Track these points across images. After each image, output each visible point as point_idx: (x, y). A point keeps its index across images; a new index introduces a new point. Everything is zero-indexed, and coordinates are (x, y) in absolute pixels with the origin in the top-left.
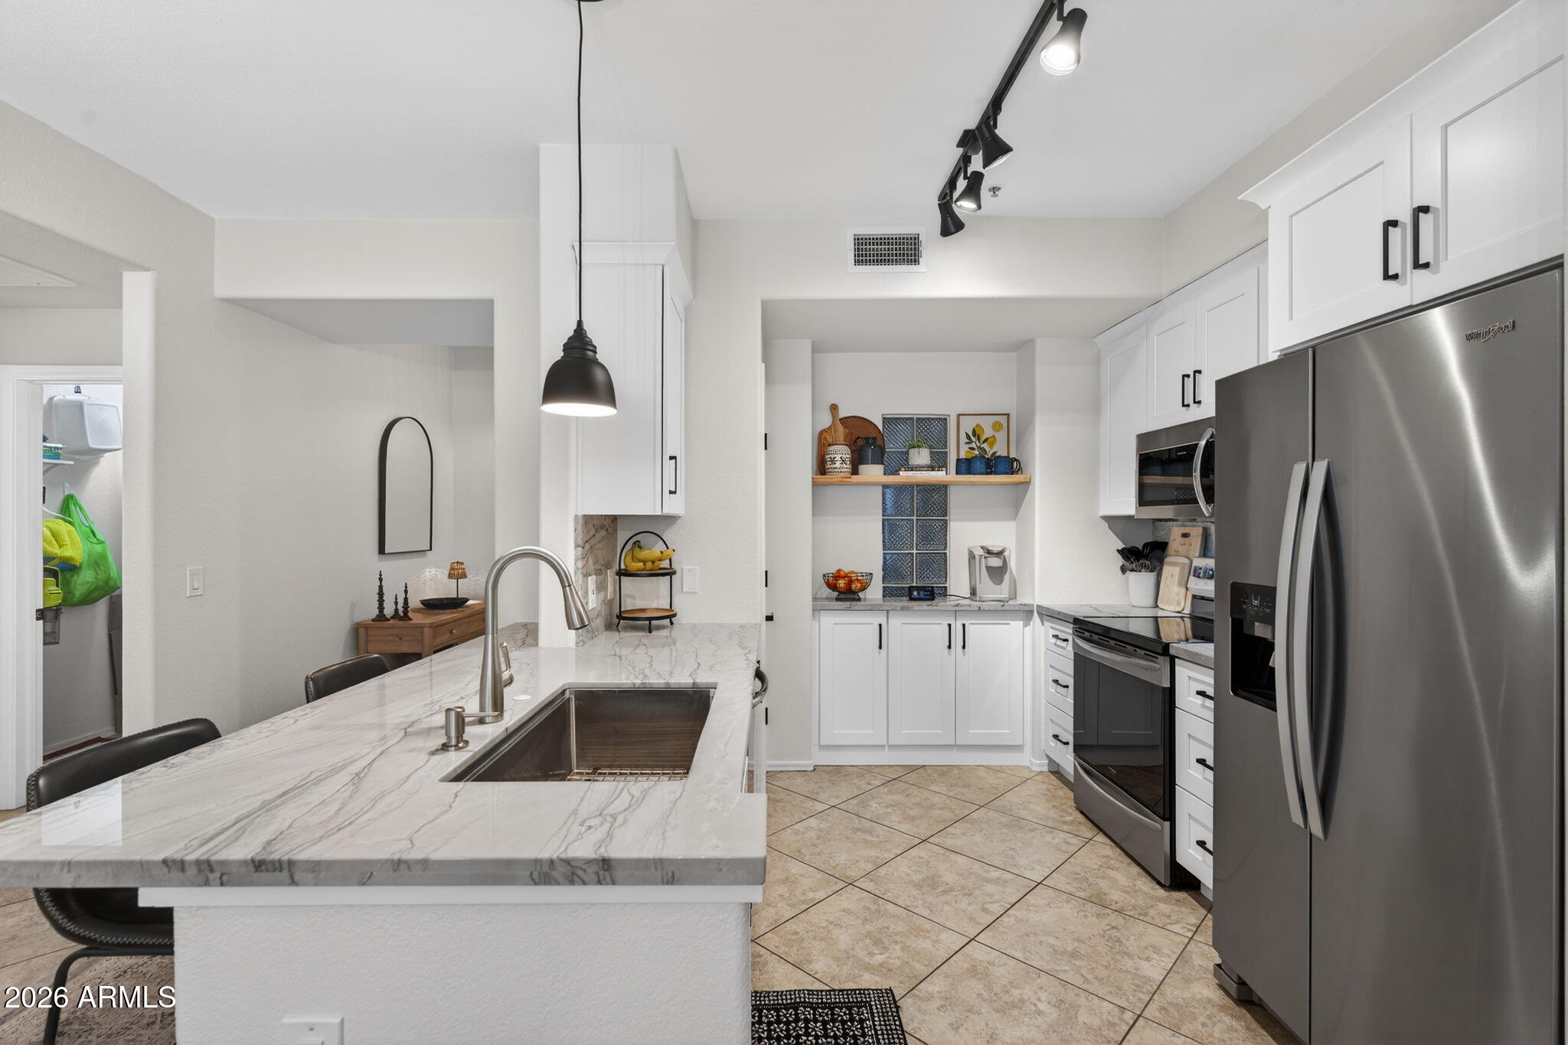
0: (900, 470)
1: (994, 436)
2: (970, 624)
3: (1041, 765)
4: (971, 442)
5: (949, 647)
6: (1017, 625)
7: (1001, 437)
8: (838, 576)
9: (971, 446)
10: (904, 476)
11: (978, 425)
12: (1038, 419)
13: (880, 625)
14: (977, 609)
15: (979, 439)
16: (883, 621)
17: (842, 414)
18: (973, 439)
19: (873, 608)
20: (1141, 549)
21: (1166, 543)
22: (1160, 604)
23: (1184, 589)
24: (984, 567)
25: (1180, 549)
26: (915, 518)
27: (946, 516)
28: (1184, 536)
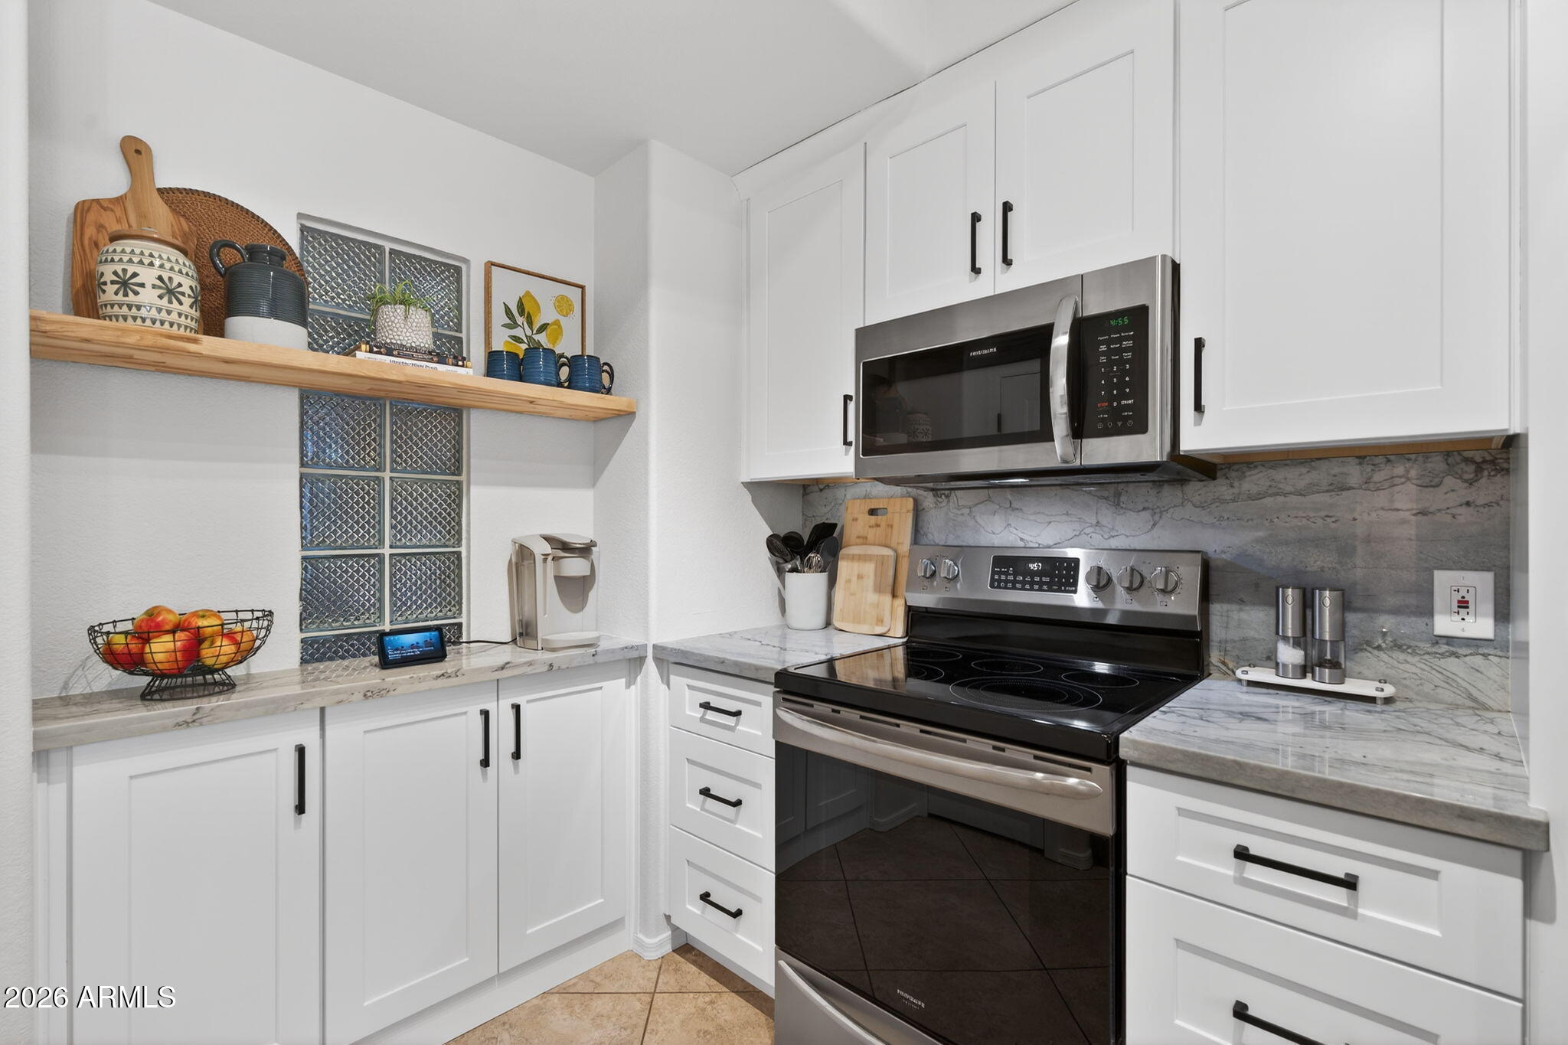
0: (358, 348)
1: (557, 323)
2: (528, 702)
3: (660, 945)
4: (513, 325)
5: (485, 763)
6: (615, 686)
7: (570, 326)
8: (148, 628)
9: (514, 332)
10: (366, 362)
11: (528, 294)
12: (656, 294)
13: (301, 751)
14: (546, 668)
15: (530, 323)
16: (309, 737)
17: (167, 177)
18: (520, 320)
19: (277, 708)
20: (806, 538)
21: (835, 526)
22: (836, 623)
23: (888, 598)
24: (551, 581)
25: (872, 534)
26: (387, 475)
27: (460, 475)
28: (873, 512)
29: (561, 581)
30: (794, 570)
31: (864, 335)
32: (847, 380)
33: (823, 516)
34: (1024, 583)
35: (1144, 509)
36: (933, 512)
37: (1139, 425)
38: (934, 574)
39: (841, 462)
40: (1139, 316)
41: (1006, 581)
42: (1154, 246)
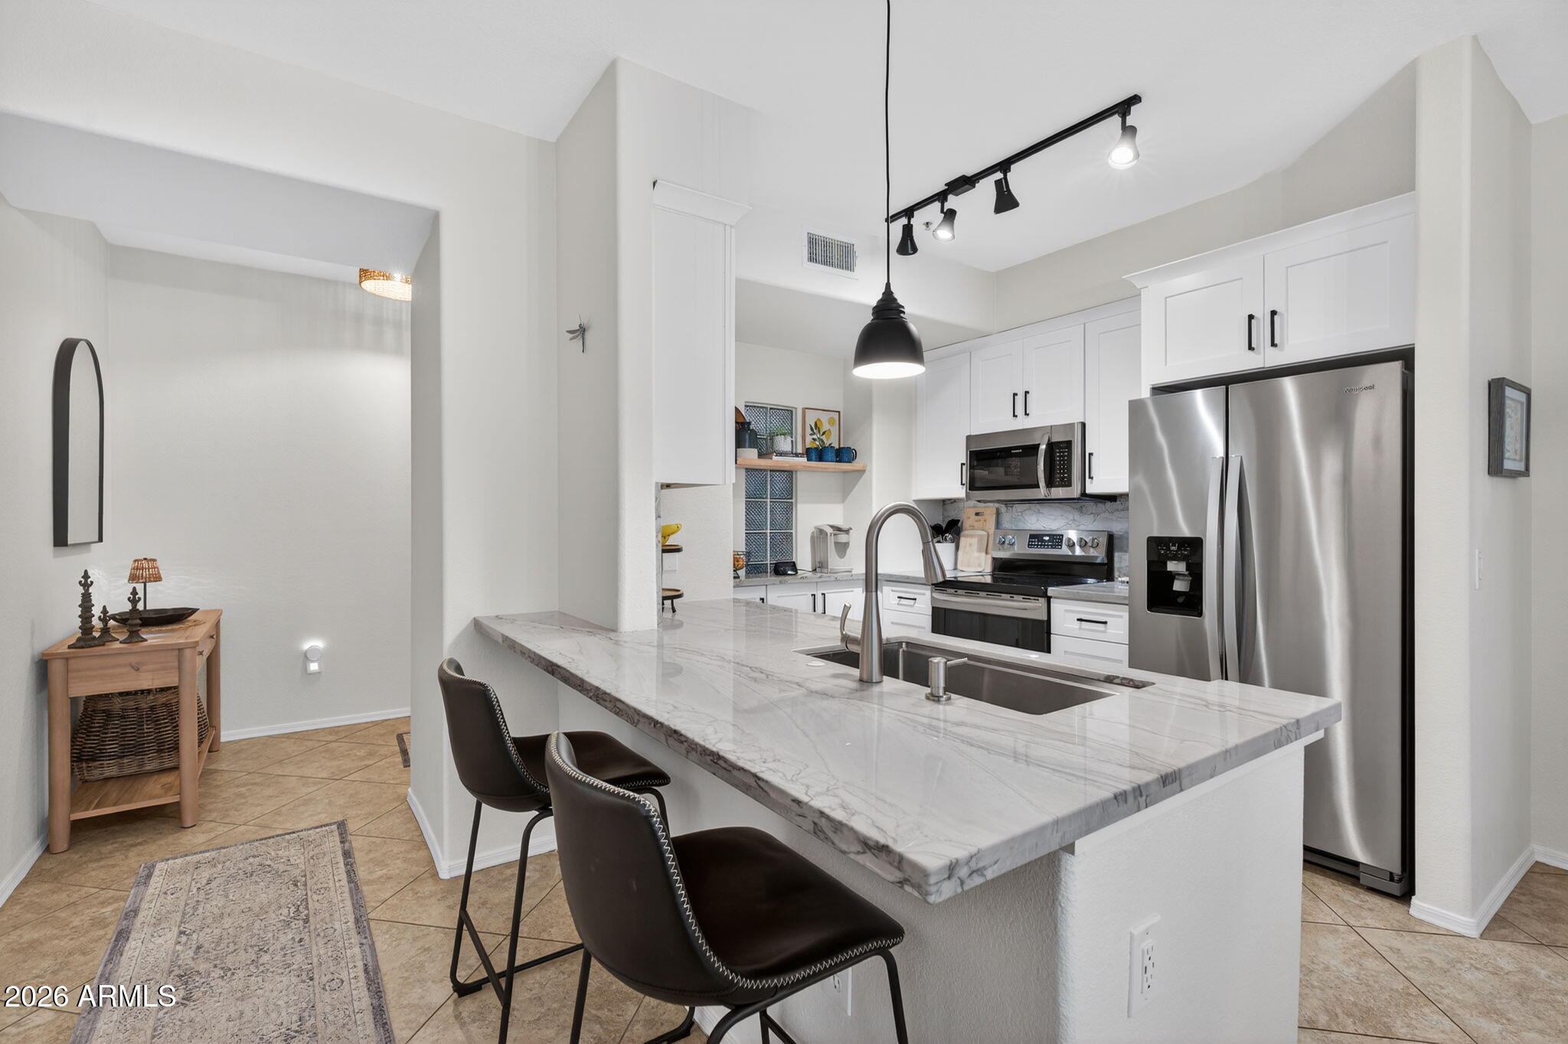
0: (768, 455)
1: (829, 430)
4: (813, 434)
7: (835, 432)
9: (813, 437)
11: (818, 419)
12: (874, 418)
15: (819, 432)
18: (815, 431)
20: (944, 526)
21: (959, 521)
22: (959, 567)
23: (984, 554)
24: (833, 544)
25: (976, 524)
26: (769, 500)
27: (791, 498)
28: (977, 514)
29: (837, 544)
30: (939, 542)
31: (969, 438)
32: (962, 456)
33: (953, 515)
34: (1041, 545)
35: (1092, 513)
36: (1004, 514)
37: (1069, 484)
38: (1004, 542)
39: (959, 492)
40: (1069, 444)
41: (1035, 545)
42: (1076, 418)
